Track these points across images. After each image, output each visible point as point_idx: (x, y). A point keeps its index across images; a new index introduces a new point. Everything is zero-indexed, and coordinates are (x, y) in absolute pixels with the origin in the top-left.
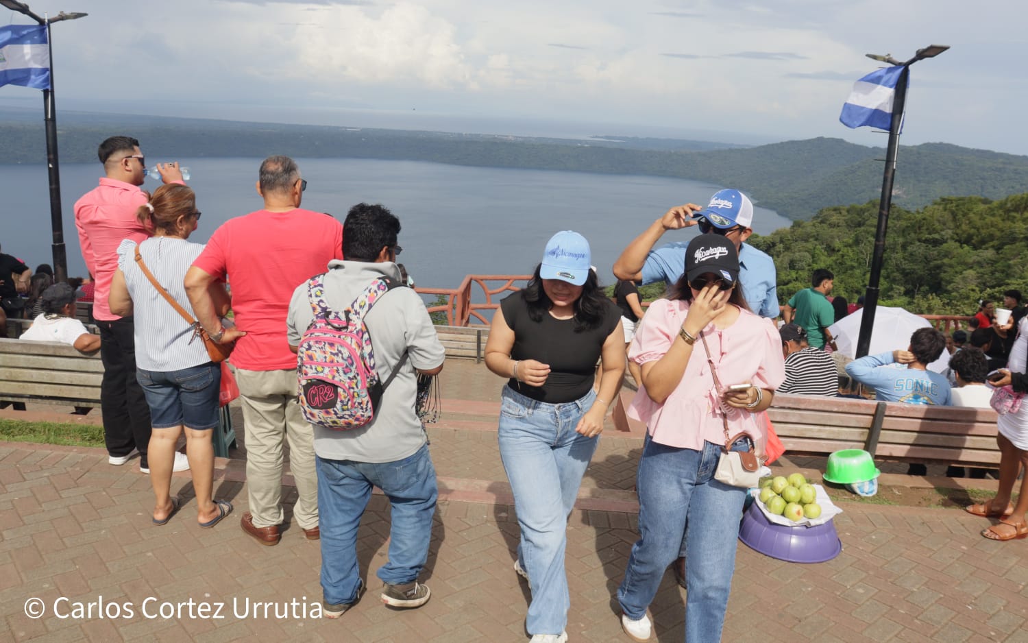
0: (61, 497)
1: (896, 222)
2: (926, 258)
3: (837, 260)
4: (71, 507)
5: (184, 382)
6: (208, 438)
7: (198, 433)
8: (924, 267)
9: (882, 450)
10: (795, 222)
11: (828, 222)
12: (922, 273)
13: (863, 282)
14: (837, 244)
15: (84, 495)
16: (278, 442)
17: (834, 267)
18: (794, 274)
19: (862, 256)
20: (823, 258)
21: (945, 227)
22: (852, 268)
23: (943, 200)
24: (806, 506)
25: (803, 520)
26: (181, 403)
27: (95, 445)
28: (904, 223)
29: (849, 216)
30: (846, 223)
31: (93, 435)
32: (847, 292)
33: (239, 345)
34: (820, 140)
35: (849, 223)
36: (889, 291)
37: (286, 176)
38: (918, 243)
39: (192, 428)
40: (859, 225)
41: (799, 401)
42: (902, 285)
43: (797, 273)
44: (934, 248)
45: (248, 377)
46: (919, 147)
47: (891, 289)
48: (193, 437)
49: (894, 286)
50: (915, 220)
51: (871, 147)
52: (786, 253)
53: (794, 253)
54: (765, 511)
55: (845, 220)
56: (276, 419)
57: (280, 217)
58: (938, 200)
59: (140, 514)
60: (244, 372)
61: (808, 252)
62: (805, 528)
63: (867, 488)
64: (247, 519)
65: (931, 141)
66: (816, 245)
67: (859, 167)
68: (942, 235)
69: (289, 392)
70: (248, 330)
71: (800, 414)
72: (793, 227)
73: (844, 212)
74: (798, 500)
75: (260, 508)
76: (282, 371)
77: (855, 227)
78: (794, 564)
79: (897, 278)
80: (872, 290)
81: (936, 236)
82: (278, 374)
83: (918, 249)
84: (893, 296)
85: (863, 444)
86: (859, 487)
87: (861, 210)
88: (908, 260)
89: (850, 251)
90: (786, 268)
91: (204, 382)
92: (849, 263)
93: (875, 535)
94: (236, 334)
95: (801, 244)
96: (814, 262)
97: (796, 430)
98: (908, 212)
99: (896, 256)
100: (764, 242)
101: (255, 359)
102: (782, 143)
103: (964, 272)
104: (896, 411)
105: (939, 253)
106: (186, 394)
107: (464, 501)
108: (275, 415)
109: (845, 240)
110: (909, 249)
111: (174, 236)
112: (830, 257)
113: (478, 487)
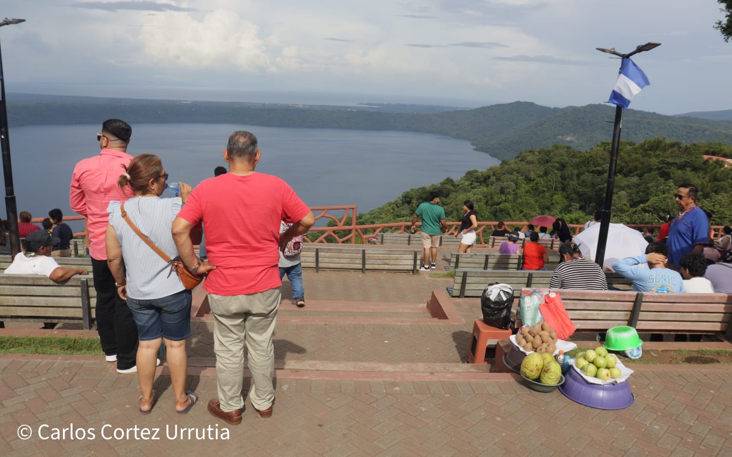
0: (61, 396)
1: (572, 159)
2: (593, 183)
3: (533, 186)
4: (72, 404)
5: (165, 306)
6: (183, 347)
7: (176, 343)
8: (592, 190)
9: (642, 325)
10: (503, 161)
11: (526, 160)
12: (591, 194)
13: (551, 201)
14: (532, 175)
15: (79, 393)
16: (241, 347)
17: (531, 191)
18: (503, 197)
19: (550, 183)
20: (523, 185)
21: (605, 162)
22: (544, 192)
23: (603, 143)
24: (610, 369)
25: (611, 380)
26: (161, 320)
27: (75, 353)
28: (578, 160)
29: (540, 156)
30: (538, 161)
31: (70, 345)
32: (540, 208)
33: (210, 275)
34: (518, 103)
35: (540, 161)
36: (569, 207)
37: (252, 147)
38: (587, 174)
39: (171, 340)
40: (547, 162)
41: (585, 294)
42: (577, 203)
43: (505, 197)
44: (598, 177)
45: (218, 300)
46: (585, 107)
47: (571, 206)
48: (171, 346)
49: (572, 204)
50: (585, 158)
51: (552, 107)
52: (497, 183)
53: (503, 182)
54: (582, 375)
55: (537, 159)
56: (239, 331)
57: (242, 180)
58: (599, 143)
59: (127, 406)
60: (215, 296)
61: (513, 181)
62: (612, 385)
63: (635, 353)
64: (215, 406)
65: (593, 103)
66: (518, 177)
67: (545, 122)
68: (604, 168)
69: (249, 311)
70: (217, 265)
71: (585, 304)
72: (502, 164)
73: (536, 153)
74: (605, 366)
75: (228, 398)
76: (244, 296)
77: (544, 163)
78: (607, 411)
79: (574, 198)
80: (606, 212)
81: (599, 168)
82: (242, 298)
83: (588, 177)
84: (571, 210)
85: (627, 322)
86: (630, 353)
87: (548, 151)
88: (581, 185)
89: (542, 180)
90: (498, 194)
91: (181, 305)
92: (541, 188)
93: (652, 386)
94: (209, 267)
95: (508, 176)
96: (517, 188)
97: (582, 314)
98: (580, 152)
99: (573, 182)
100: (482, 175)
101: (223, 287)
102: (492, 106)
103: (619, 193)
104: (649, 298)
105: (602, 180)
106: (166, 314)
107: (365, 380)
108: (238, 327)
109: (538, 173)
110: (582, 177)
111: (148, 195)
112: (528, 184)
113: (362, 367)
